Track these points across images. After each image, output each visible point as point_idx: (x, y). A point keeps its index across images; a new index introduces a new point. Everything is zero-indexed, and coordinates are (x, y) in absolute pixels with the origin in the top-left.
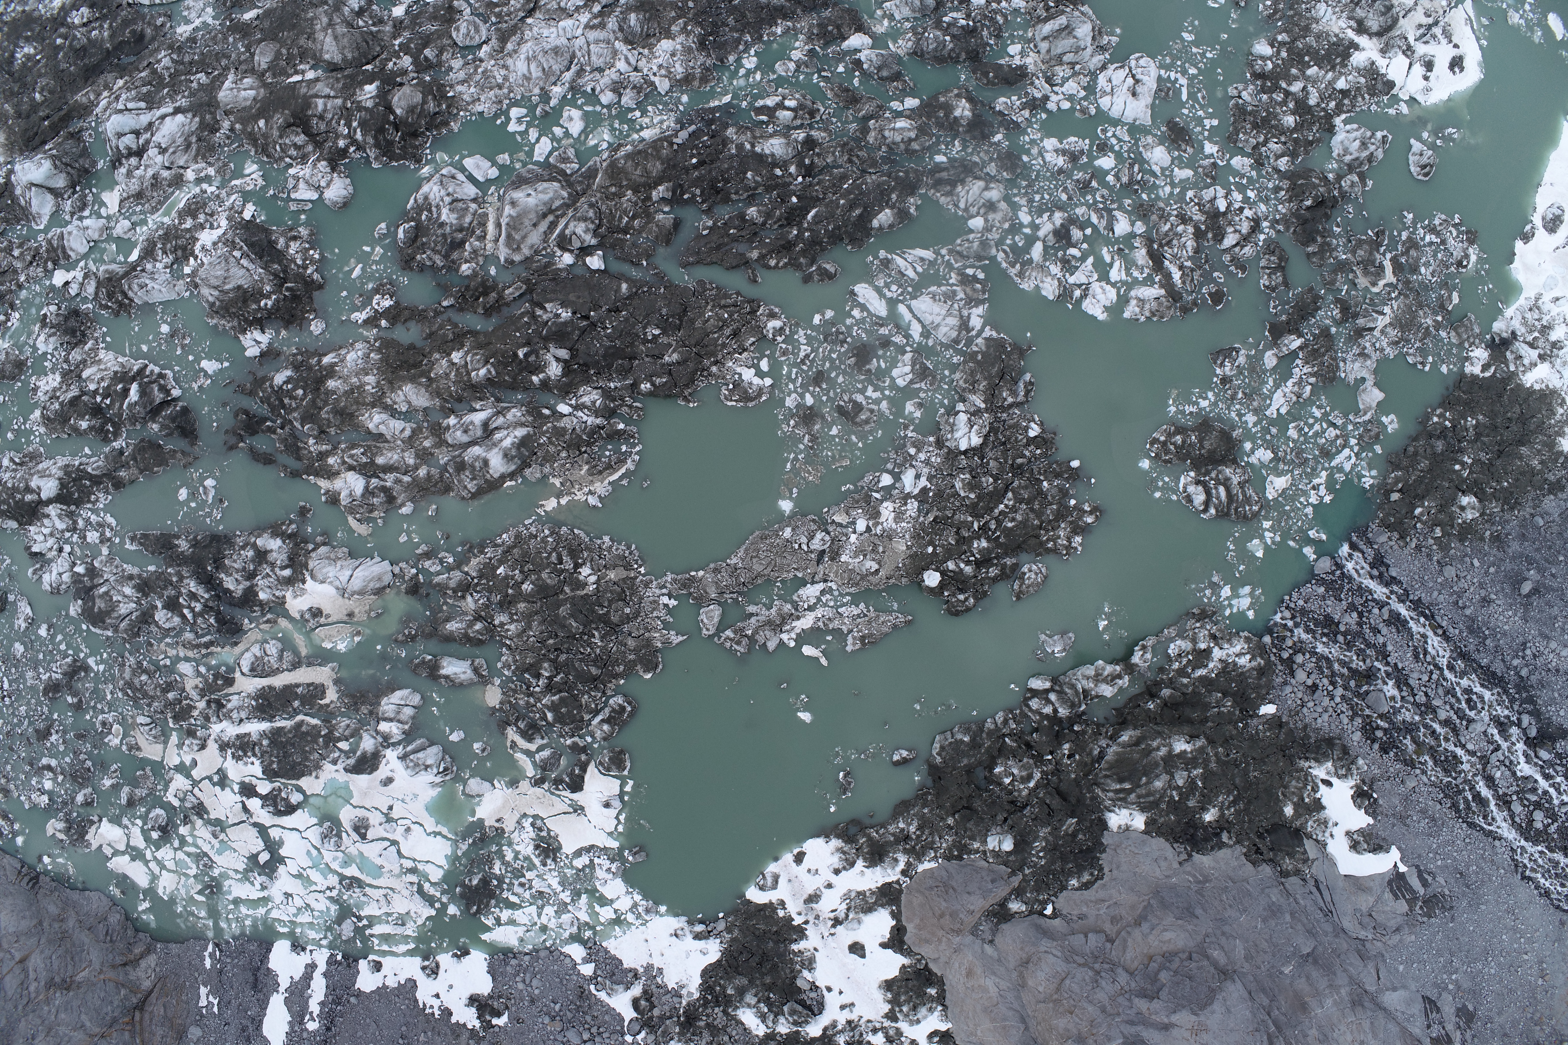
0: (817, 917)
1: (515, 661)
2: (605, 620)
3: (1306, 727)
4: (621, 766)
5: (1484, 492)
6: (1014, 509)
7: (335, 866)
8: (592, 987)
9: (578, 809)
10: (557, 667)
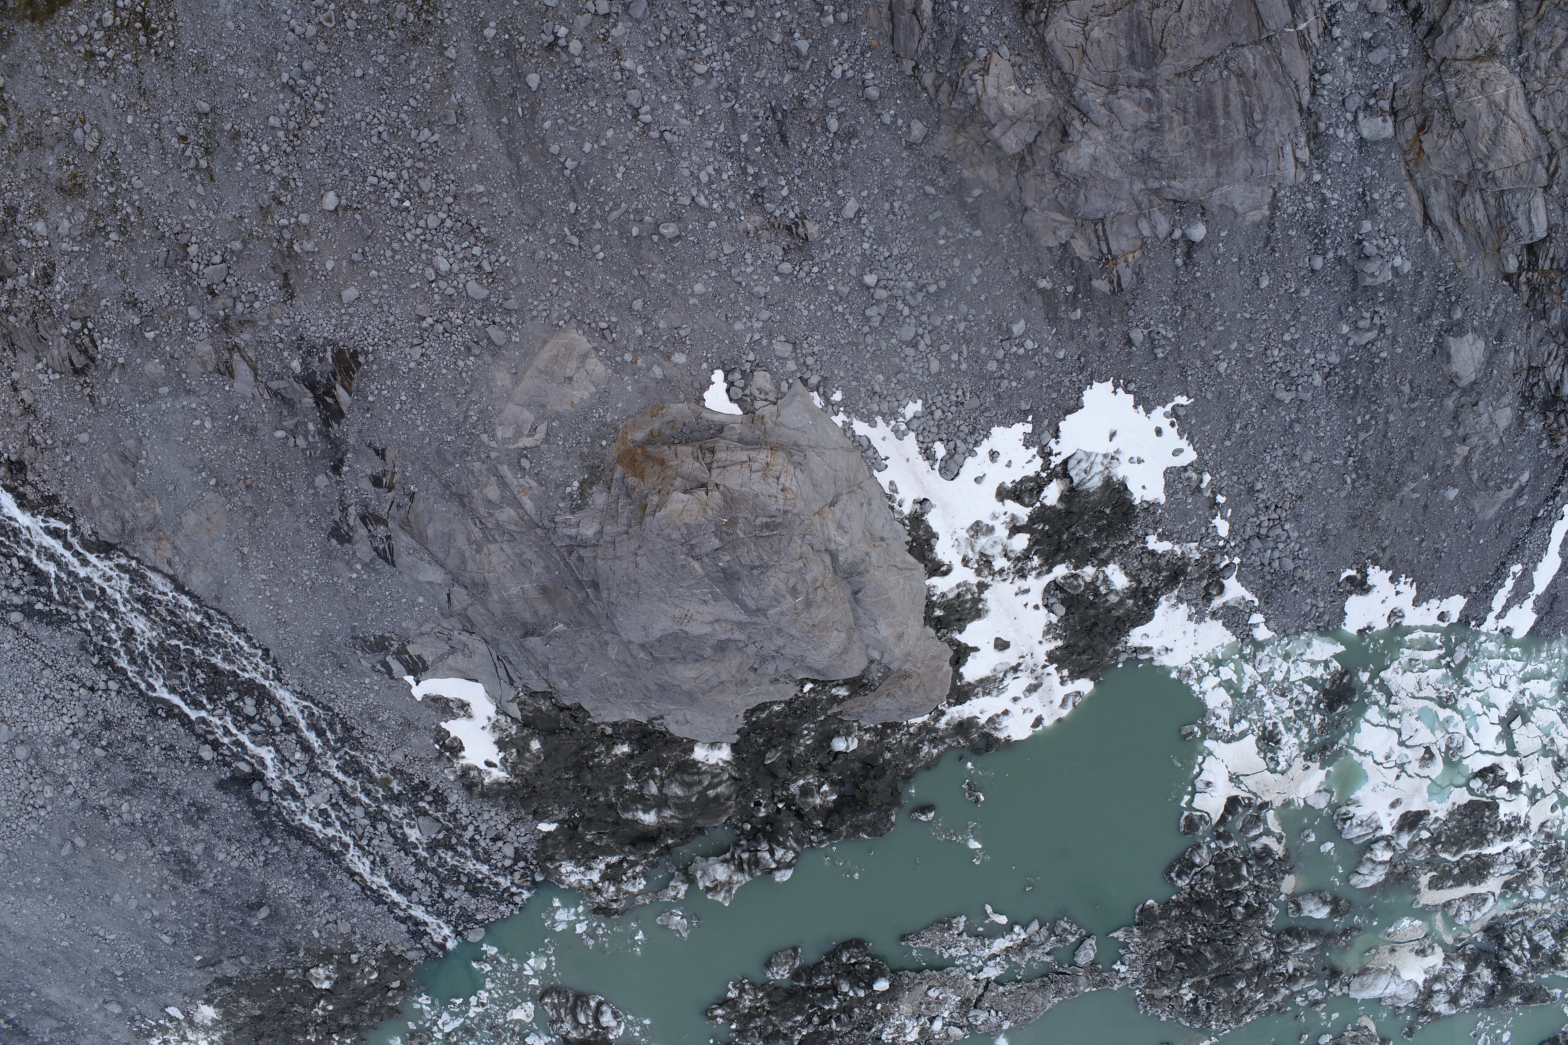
0: (1033, 671)
1: (1264, 919)
2: (1180, 956)
3: (508, 808)
4: (1190, 820)
5: (304, 987)
6: (793, 1030)
7: (1457, 718)
8: (1257, 604)
9: (1235, 779)
10: (1229, 914)
